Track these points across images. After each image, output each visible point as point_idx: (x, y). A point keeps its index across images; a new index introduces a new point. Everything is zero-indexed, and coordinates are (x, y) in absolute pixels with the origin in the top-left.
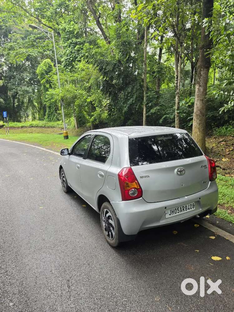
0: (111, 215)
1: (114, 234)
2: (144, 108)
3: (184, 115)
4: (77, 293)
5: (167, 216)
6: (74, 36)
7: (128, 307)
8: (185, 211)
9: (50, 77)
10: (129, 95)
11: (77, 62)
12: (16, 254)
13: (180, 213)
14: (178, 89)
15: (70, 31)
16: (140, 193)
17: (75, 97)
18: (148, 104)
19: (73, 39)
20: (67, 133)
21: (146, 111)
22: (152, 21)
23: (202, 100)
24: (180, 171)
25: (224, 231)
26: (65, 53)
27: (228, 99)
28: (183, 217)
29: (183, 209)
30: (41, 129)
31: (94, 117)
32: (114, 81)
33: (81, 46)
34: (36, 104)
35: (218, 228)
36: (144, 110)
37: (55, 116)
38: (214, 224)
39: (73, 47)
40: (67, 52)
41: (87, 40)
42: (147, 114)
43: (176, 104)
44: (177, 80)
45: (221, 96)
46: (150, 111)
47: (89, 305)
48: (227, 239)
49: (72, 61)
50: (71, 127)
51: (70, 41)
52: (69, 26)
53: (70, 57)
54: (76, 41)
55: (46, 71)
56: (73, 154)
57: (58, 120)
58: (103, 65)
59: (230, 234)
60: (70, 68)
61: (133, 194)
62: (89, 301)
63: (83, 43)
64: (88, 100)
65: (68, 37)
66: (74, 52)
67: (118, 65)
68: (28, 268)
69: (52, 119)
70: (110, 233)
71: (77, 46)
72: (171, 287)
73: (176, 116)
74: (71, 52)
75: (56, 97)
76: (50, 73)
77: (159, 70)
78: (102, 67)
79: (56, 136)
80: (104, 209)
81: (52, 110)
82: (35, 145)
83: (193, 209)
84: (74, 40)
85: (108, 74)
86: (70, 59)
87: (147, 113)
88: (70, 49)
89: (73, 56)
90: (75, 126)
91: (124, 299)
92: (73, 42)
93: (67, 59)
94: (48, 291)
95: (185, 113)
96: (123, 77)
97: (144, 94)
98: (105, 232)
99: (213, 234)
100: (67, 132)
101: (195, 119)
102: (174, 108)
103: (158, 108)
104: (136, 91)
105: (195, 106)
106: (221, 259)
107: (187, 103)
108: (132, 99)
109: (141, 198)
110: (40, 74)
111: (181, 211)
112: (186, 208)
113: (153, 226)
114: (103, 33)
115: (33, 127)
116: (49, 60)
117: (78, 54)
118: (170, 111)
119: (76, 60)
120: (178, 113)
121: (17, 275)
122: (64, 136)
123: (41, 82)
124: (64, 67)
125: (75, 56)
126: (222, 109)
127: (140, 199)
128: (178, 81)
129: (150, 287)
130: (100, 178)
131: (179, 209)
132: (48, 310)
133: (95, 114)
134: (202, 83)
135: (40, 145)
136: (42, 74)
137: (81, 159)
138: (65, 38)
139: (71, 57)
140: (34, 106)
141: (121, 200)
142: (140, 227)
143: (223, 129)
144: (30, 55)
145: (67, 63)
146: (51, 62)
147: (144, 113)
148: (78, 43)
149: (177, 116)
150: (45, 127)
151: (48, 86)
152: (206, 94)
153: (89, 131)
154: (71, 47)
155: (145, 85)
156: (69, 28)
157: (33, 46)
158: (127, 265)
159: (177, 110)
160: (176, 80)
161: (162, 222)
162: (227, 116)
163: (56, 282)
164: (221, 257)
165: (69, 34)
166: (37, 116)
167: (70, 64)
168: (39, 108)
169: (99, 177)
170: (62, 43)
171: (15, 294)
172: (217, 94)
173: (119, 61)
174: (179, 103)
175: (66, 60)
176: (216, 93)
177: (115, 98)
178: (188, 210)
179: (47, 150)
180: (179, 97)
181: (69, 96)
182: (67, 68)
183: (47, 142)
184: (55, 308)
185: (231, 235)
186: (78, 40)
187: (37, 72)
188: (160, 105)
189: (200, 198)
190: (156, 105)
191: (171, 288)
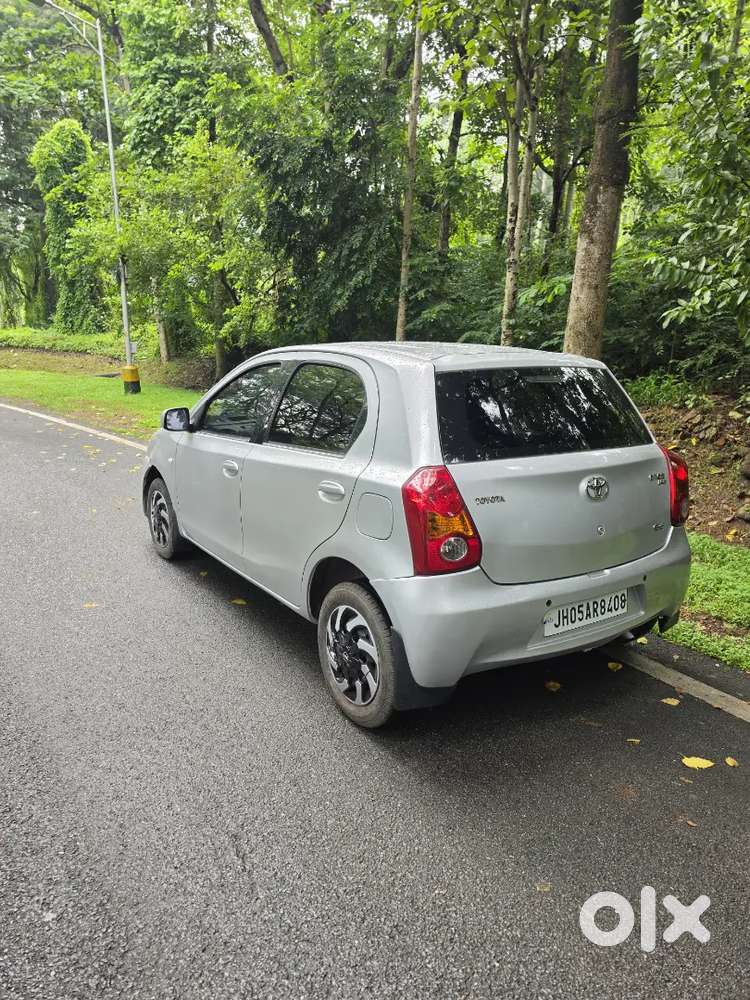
0: (366, 625)
1: (373, 685)
2: (400, 306)
3: (530, 333)
4: (276, 873)
5: (549, 630)
6: (172, 46)
7: (454, 915)
8: (601, 618)
9: (77, 182)
10: (353, 259)
11: (178, 134)
12: (32, 754)
13: (585, 622)
14: (514, 249)
15: (157, 28)
16: (473, 553)
17: (166, 254)
18: (413, 291)
19: (166, 55)
20: (135, 372)
21: (407, 315)
22: (447, 17)
23: (596, 287)
24: (598, 488)
25: (703, 685)
26: (139, 101)
27: (691, 284)
28: (592, 636)
29: (595, 610)
30: (39, 355)
31: (232, 322)
32: (306, 210)
33: (194, 82)
34: (18, 273)
35: (680, 675)
36: (401, 311)
37: (90, 317)
38: (665, 661)
39: (167, 82)
40: (148, 98)
41: (214, 63)
42: (410, 326)
43: (506, 296)
44: (514, 218)
45: (672, 272)
46: (418, 314)
47: (324, 913)
48: (716, 706)
49: (162, 129)
50: (145, 354)
51: (157, 61)
52: (156, 9)
53: (154, 118)
54: (178, 63)
55: (65, 161)
56: (205, 429)
57: (101, 329)
58: (273, 151)
59: (722, 690)
60: (154, 153)
61: (453, 552)
62: (320, 900)
63: (201, 76)
64: (215, 266)
65: (151, 46)
66: (168, 100)
67: (322, 155)
68: (84, 796)
69: (77, 323)
70: (358, 684)
71: (182, 82)
72: (577, 850)
73: (503, 336)
74: (160, 100)
75: (102, 248)
76: (79, 168)
77: (452, 183)
78: (269, 158)
79: (96, 381)
80: (336, 603)
81: (77, 293)
82: (26, 408)
83: (621, 611)
84: (172, 60)
85: (286, 182)
86: (154, 123)
87: (407, 322)
88: (156, 88)
89: (165, 112)
90: (158, 353)
91: (437, 892)
92: (168, 65)
93: (146, 122)
94: (173, 870)
95: (533, 327)
96: (336, 195)
97: (404, 258)
98: (333, 680)
99: (672, 692)
100: (136, 370)
101: (571, 346)
102: (499, 309)
103: (446, 306)
104: (378, 247)
105: (573, 306)
106: (711, 764)
107: (543, 296)
108: (362, 272)
109: (478, 568)
110: (44, 169)
111: (588, 615)
112: (603, 607)
113: (505, 662)
114: (272, 46)
115: (12, 347)
116: (76, 125)
117: (184, 109)
118: (485, 321)
119: (177, 128)
120: (510, 327)
121: (49, 820)
122: (126, 383)
123: (46, 198)
124: (132, 149)
125: (172, 115)
126: (672, 314)
127: (471, 571)
128: (518, 224)
129: (510, 851)
130: (328, 501)
131: (584, 609)
132: (187, 932)
133: (237, 314)
134: (601, 234)
135: (42, 408)
136: (51, 168)
137: (244, 442)
138: (140, 48)
139: (157, 118)
140: (13, 278)
141: (412, 573)
142: (466, 664)
143: (649, 384)
144: (12, 95)
145: (143, 137)
146: (82, 132)
147: (399, 323)
148: (182, 72)
149: (507, 336)
150: (51, 350)
151: (72, 208)
152: (608, 269)
153: (270, 351)
154: (158, 84)
155: (407, 230)
156: (153, 14)
157: (23, 66)
158: (422, 784)
159: (509, 316)
160: (511, 221)
161: (534, 650)
162: (661, 342)
163: (193, 841)
164: (711, 761)
165: (154, 38)
166: (21, 312)
167: (155, 140)
168: (28, 288)
169: (324, 499)
170: (126, 64)
171: (56, 883)
172: (660, 266)
173: (327, 142)
174: (514, 294)
175: (140, 124)
176: (656, 262)
177: (306, 267)
178: (608, 615)
179: (71, 425)
180: (515, 274)
181: (148, 247)
182: (142, 153)
183: (66, 399)
184: (211, 925)
185: (722, 694)
186: (187, 61)
187: (32, 160)
188: (453, 300)
189: (645, 578)
190: (438, 297)
191: (579, 854)
